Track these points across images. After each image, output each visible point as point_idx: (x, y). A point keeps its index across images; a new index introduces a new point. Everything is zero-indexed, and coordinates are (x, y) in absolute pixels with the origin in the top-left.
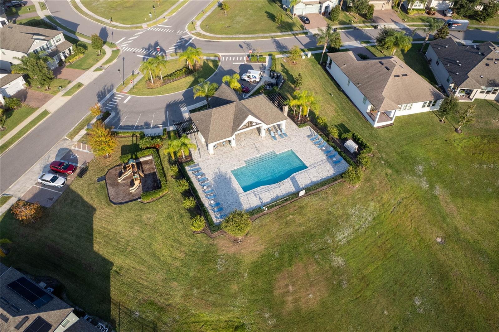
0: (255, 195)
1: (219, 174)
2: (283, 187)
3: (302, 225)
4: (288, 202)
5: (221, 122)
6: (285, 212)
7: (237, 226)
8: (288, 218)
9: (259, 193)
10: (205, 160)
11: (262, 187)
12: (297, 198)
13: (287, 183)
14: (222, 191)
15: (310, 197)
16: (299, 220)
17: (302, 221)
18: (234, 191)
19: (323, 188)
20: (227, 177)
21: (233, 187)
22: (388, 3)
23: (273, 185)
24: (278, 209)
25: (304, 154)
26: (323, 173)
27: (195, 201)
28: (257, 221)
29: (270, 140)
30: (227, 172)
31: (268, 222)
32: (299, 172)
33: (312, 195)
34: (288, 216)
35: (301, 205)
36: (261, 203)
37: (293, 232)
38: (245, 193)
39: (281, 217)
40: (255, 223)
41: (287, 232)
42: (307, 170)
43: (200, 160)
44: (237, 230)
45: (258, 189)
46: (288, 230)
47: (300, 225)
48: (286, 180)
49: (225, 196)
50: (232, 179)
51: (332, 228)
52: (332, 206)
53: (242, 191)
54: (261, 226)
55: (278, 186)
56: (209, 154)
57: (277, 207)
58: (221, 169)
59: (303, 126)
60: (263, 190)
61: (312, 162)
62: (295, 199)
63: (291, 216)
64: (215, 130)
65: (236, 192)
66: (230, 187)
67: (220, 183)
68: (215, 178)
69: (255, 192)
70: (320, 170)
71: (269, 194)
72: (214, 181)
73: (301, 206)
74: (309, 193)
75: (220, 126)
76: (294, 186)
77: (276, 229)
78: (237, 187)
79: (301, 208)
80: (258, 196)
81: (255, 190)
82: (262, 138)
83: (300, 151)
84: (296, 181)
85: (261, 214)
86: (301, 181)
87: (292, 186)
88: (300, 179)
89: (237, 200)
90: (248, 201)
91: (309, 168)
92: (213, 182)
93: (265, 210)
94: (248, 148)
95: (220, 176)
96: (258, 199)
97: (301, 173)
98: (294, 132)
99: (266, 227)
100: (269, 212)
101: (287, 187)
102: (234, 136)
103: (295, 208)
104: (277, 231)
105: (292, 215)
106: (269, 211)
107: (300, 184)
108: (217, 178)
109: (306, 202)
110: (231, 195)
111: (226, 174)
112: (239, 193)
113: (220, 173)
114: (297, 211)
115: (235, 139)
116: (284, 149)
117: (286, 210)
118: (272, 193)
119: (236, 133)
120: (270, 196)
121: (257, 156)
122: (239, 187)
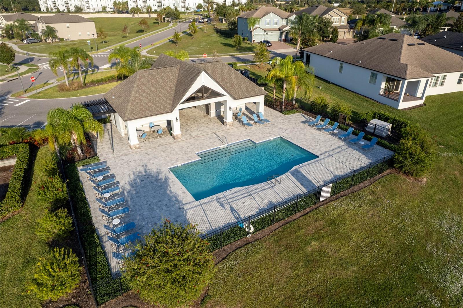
0: (222, 205)
1: (144, 174)
2: (278, 188)
3: (346, 263)
4: (299, 214)
5: (152, 89)
6: (298, 233)
7: (168, 271)
8: (309, 249)
9: (230, 200)
10: (120, 157)
11: (236, 189)
12: (317, 205)
13: (286, 181)
14: (145, 202)
15: (344, 201)
16: (336, 251)
17: (344, 252)
18: (174, 199)
19: (362, 185)
20: (160, 177)
21: (171, 192)
22: (349, 32)
23: (259, 185)
24: (280, 229)
25: (305, 140)
26: (350, 162)
27: (70, 220)
28: (230, 261)
29: (242, 129)
30: (162, 171)
31: (260, 261)
32: (305, 163)
33: (347, 197)
34: (308, 243)
35: (331, 217)
36: (237, 218)
37: (331, 282)
38: (197, 203)
39: (289, 246)
40: (226, 266)
41: (315, 283)
42: (319, 160)
43: (111, 156)
44: (169, 285)
45: (227, 193)
46: (315, 279)
47: (344, 263)
48: (284, 176)
49: (151, 209)
50: (170, 181)
51: (422, 264)
52: (397, 215)
53: (190, 198)
54: (243, 273)
55: (269, 186)
56: (130, 147)
57: (277, 225)
58: (150, 167)
59: (291, 112)
60: (238, 194)
61: (323, 150)
62: (314, 207)
63: (314, 244)
64: (141, 100)
65: (177, 200)
66: (165, 194)
67: (143, 187)
68: (135, 180)
69: (220, 199)
70: (342, 159)
71: (253, 201)
72: (132, 185)
73: (330, 219)
74: (339, 195)
75: (149, 95)
76: (302, 184)
77: (284, 279)
78: (179, 193)
79: (331, 223)
80: (227, 206)
81: (220, 195)
82: (228, 126)
83: (297, 138)
84: (304, 176)
85: (239, 242)
86: (313, 176)
87: (298, 184)
88: (312, 174)
89: (179, 216)
90: (205, 218)
91: (321, 157)
92: (128, 187)
93: (248, 233)
94: (203, 138)
95: (146, 177)
96: (229, 211)
97: (309, 164)
98: (280, 119)
99: (256, 274)
100: (258, 237)
101: (288, 187)
102: (176, 112)
103: (318, 224)
104: (287, 283)
105: (315, 240)
106: (259, 235)
107: (314, 181)
108: (138, 180)
109: (340, 210)
110: (164, 208)
111: (158, 173)
112: (184, 202)
113: (146, 172)
114: (326, 230)
115: (178, 118)
116: (268, 137)
117: (300, 229)
118: (258, 199)
119: (180, 106)
120: (256, 205)
121: (221, 147)
122: (184, 192)
